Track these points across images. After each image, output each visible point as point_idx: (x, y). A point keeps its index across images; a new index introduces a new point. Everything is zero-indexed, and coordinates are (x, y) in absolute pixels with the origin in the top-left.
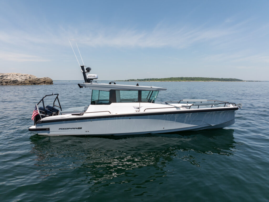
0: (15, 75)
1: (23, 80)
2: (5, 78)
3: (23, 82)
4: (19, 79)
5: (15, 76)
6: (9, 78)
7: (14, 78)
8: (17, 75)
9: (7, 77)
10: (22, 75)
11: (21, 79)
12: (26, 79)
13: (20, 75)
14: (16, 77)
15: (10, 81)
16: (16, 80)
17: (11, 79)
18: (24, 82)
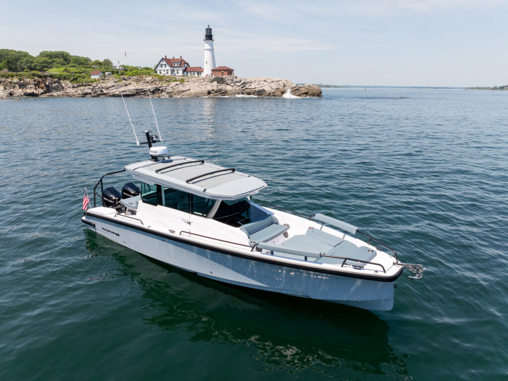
0: (262, 81)
1: (272, 90)
2: (247, 86)
3: (272, 93)
4: (267, 89)
6: (253, 86)
7: (261, 86)
8: (265, 81)
10: (273, 82)
11: (271, 87)
12: (277, 89)
13: (269, 81)
14: (263, 85)
15: (254, 92)
16: (262, 90)
17: (255, 88)
18: (274, 93)
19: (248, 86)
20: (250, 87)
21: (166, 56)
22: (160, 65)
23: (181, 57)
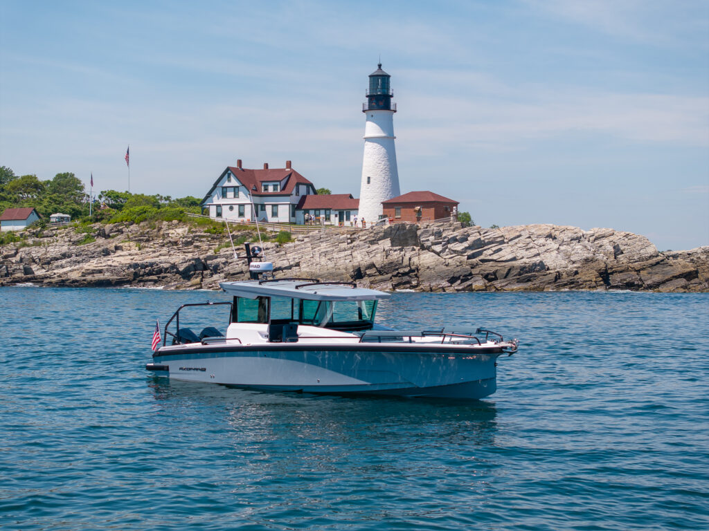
0: (539, 236)
1: (570, 266)
2: (487, 254)
3: (568, 275)
4: (554, 260)
5: (542, 241)
6: (506, 253)
7: (534, 251)
8: (550, 236)
9: (500, 250)
10: (578, 239)
11: (567, 256)
12: (587, 260)
13: (565, 237)
14: (543, 249)
15: (510, 270)
16: (535, 265)
17: (514, 259)
18: (576, 273)
19: (490, 252)
20: (495, 257)
21: (240, 162)
22: (218, 191)
23: (289, 164)
